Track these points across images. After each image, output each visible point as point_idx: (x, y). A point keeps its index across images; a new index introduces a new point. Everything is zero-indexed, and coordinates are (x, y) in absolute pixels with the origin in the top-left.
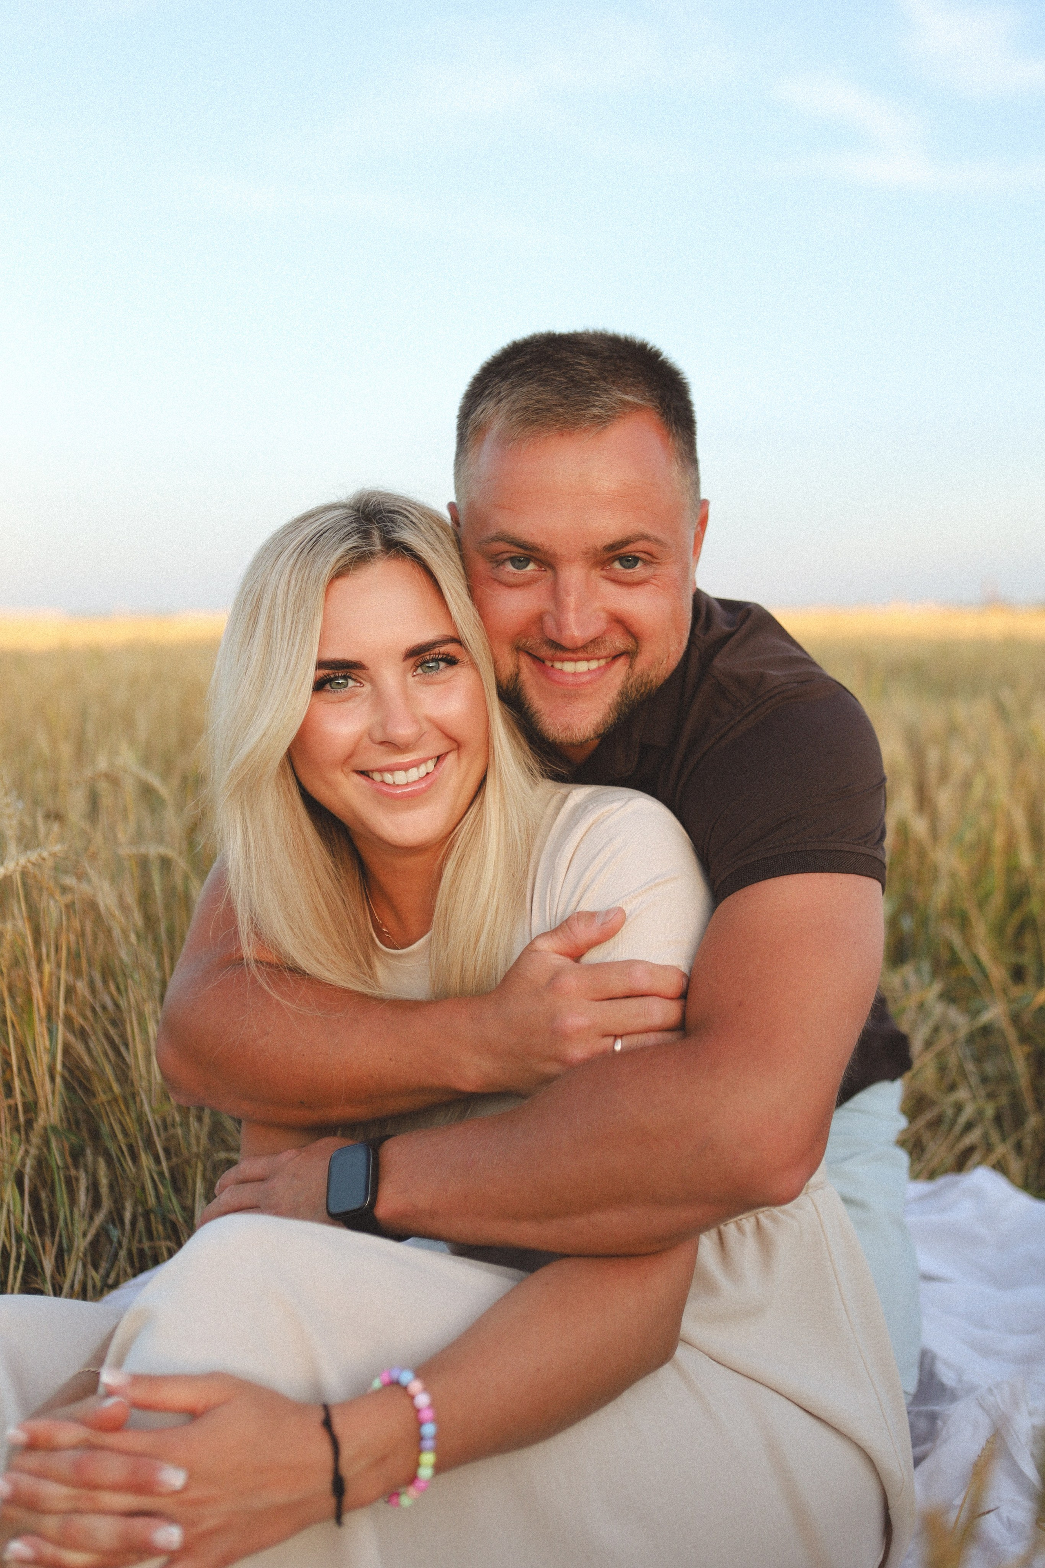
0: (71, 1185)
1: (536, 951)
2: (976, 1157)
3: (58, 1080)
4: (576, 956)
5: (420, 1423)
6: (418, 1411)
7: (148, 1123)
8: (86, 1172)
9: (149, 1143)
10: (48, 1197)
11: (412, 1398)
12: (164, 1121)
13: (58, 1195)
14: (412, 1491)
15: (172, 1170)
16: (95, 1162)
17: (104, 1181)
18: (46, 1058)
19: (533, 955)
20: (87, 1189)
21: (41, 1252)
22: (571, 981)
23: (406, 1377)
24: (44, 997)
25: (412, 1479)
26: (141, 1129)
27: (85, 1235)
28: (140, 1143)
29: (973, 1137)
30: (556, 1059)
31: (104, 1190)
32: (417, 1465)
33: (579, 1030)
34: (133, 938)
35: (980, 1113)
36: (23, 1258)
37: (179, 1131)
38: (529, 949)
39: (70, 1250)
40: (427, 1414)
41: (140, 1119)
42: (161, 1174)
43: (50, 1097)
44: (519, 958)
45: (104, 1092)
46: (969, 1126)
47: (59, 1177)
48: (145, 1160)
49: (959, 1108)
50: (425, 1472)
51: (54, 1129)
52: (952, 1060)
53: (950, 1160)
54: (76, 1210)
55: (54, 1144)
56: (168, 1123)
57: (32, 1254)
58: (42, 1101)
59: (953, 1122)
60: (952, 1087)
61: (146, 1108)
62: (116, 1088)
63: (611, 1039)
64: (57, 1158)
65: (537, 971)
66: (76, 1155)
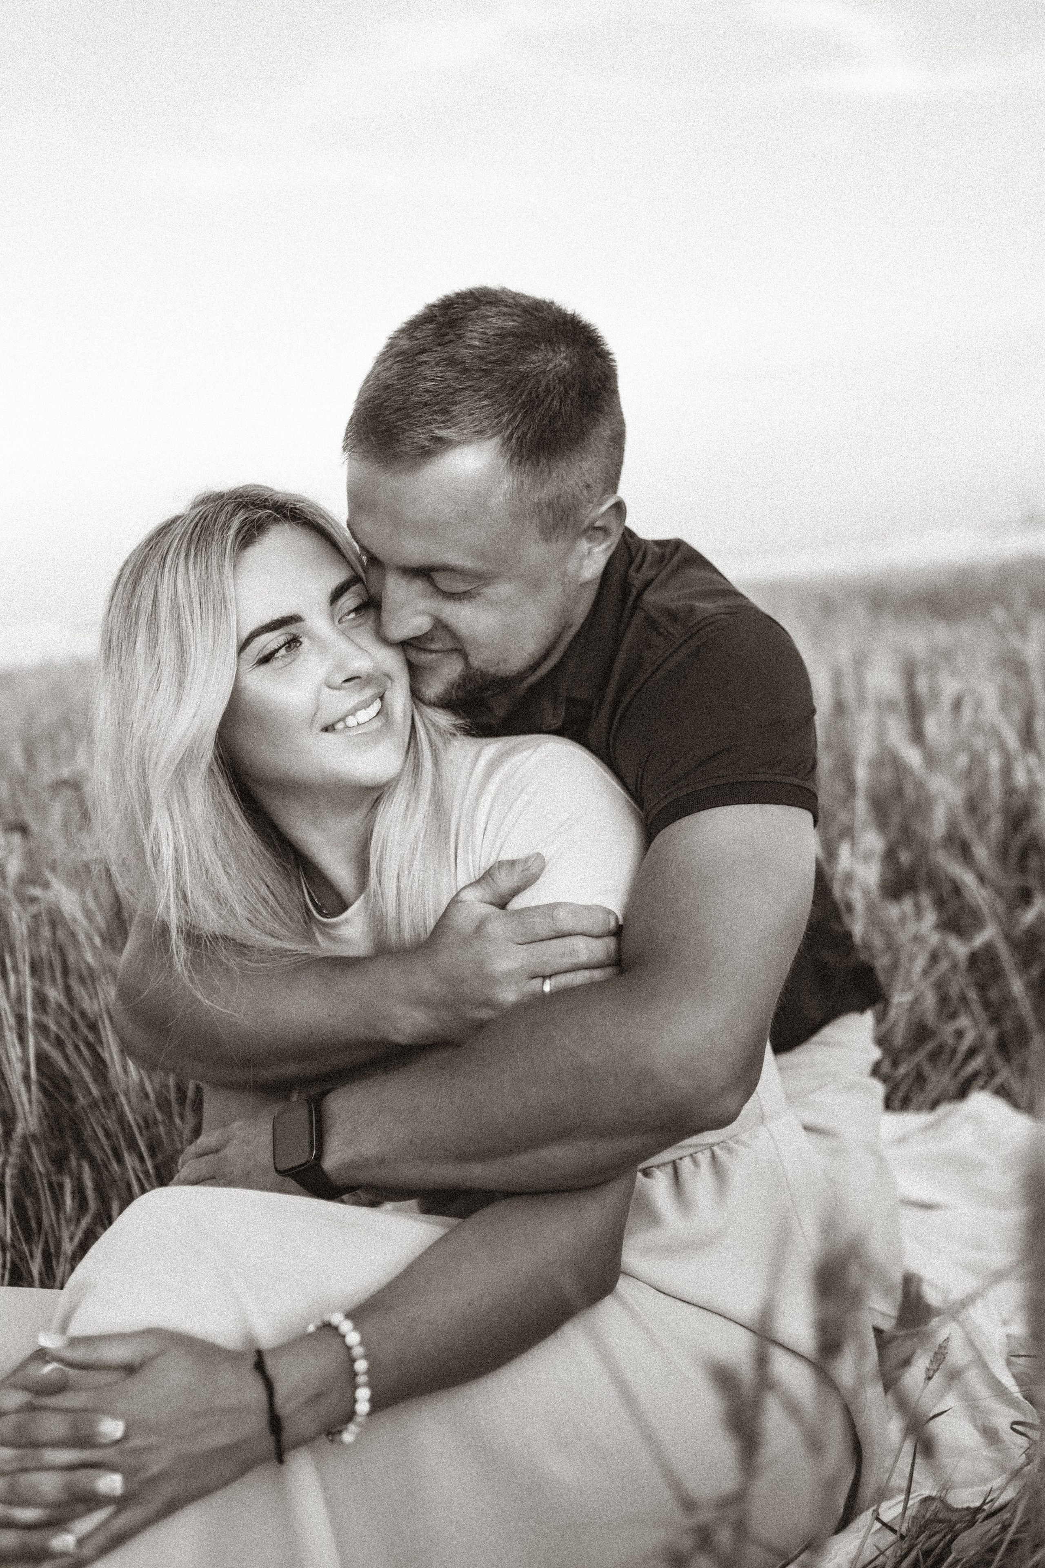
0: (56, 1191)
1: (461, 902)
2: (980, 1081)
3: (34, 1088)
4: (502, 904)
5: (353, 1361)
6: (349, 1348)
7: (129, 1125)
8: (71, 1177)
9: (133, 1145)
10: (33, 1204)
11: (343, 1337)
12: (146, 1121)
13: (43, 1200)
14: (352, 1427)
15: (156, 1167)
16: (80, 1166)
17: (89, 1184)
18: (18, 1067)
19: (459, 905)
20: (73, 1193)
21: (29, 1258)
22: (498, 927)
23: (337, 1319)
24: (12, 1007)
25: (351, 1415)
26: (123, 1129)
27: (71, 1239)
28: (123, 1143)
29: (977, 1063)
30: (488, 1003)
31: (90, 1193)
32: (355, 1401)
33: (509, 974)
34: (97, 941)
35: (981, 1037)
36: (8, 1265)
37: (162, 1129)
38: (455, 901)
39: (58, 1254)
40: (358, 1351)
41: (121, 1119)
42: (146, 1173)
43: (27, 1106)
44: (446, 910)
45: (84, 1096)
46: (972, 1052)
47: (42, 1183)
48: (130, 1160)
49: (959, 1034)
50: (363, 1407)
51: (34, 1136)
52: (954, 991)
53: (953, 1088)
54: (62, 1215)
55: (34, 1151)
56: (150, 1122)
57: (17, 1260)
58: (19, 1108)
59: (954, 1051)
60: (953, 1016)
61: (127, 1108)
62: (95, 1092)
63: (539, 980)
64: (39, 1165)
65: (464, 920)
66: (59, 1161)
